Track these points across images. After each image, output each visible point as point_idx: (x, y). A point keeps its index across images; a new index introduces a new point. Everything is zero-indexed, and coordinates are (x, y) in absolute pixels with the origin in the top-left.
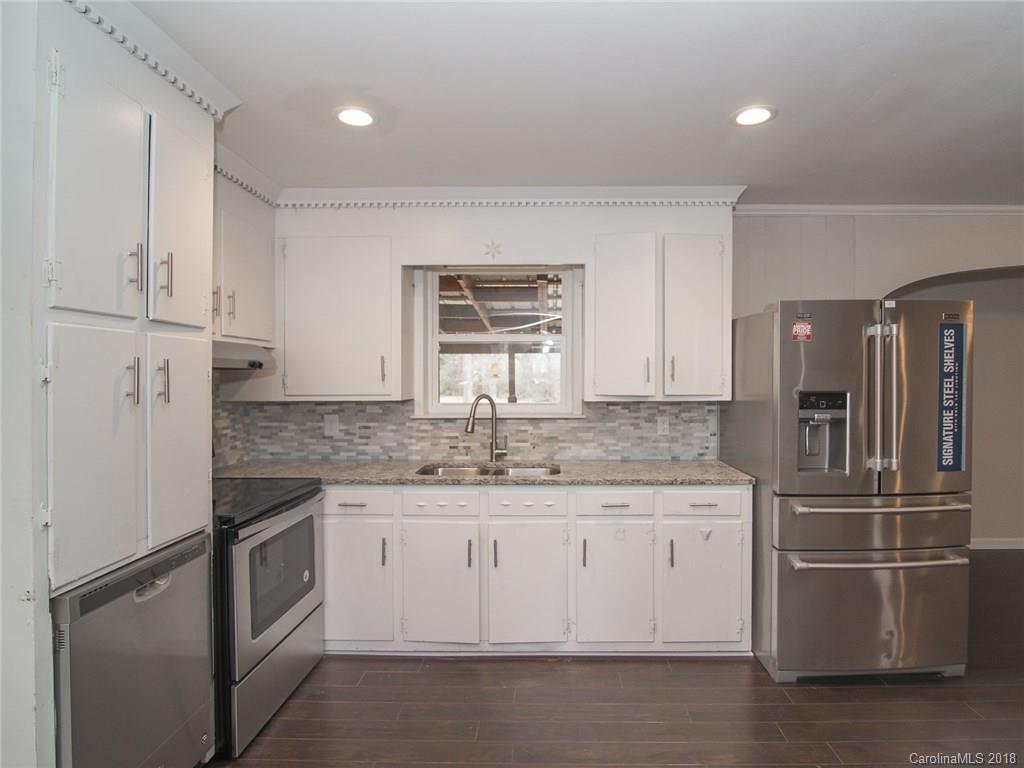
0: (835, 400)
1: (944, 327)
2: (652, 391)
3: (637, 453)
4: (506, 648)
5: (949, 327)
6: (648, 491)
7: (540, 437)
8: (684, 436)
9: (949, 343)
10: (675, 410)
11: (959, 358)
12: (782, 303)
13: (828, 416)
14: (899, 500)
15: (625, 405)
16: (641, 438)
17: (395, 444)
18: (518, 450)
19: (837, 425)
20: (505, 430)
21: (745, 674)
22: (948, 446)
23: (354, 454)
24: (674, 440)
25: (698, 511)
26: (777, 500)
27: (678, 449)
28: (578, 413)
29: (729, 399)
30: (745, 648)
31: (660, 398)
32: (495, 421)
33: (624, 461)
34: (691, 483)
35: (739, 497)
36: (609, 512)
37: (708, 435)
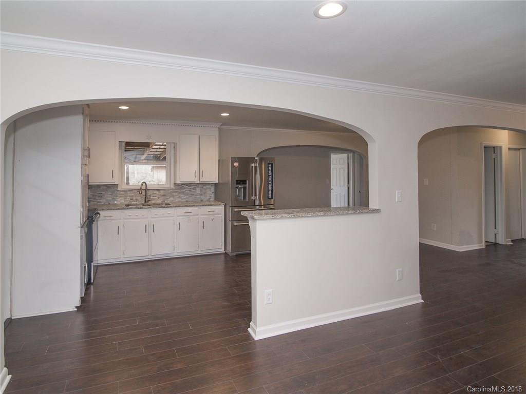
0: (244, 182)
1: (269, 164)
2: (196, 180)
3: (191, 199)
4: (156, 256)
5: (270, 164)
6: (197, 208)
7: (160, 195)
8: (204, 193)
9: (270, 168)
10: (202, 186)
11: (272, 172)
12: (232, 158)
13: (242, 186)
14: (263, 207)
15: (187, 185)
16: (192, 194)
17: (111, 199)
18: (154, 200)
19: (245, 188)
20: (149, 193)
21: (223, 257)
22: (270, 193)
23: (96, 203)
24: (201, 195)
25: (210, 213)
26: (230, 208)
27: (203, 197)
28: (172, 187)
29: (218, 182)
30: (222, 250)
31: (199, 182)
32: (146, 190)
33: (187, 201)
34: (209, 205)
35: (220, 209)
36: (186, 214)
37: (211, 193)
